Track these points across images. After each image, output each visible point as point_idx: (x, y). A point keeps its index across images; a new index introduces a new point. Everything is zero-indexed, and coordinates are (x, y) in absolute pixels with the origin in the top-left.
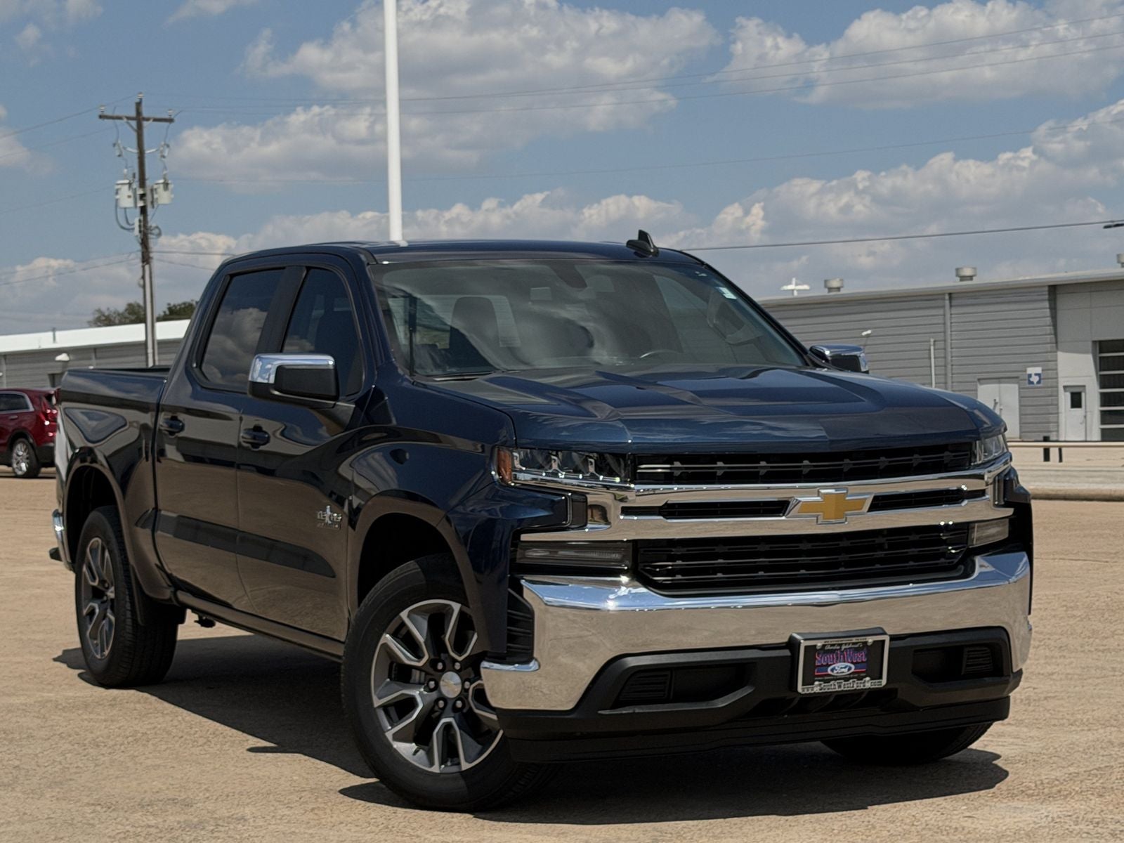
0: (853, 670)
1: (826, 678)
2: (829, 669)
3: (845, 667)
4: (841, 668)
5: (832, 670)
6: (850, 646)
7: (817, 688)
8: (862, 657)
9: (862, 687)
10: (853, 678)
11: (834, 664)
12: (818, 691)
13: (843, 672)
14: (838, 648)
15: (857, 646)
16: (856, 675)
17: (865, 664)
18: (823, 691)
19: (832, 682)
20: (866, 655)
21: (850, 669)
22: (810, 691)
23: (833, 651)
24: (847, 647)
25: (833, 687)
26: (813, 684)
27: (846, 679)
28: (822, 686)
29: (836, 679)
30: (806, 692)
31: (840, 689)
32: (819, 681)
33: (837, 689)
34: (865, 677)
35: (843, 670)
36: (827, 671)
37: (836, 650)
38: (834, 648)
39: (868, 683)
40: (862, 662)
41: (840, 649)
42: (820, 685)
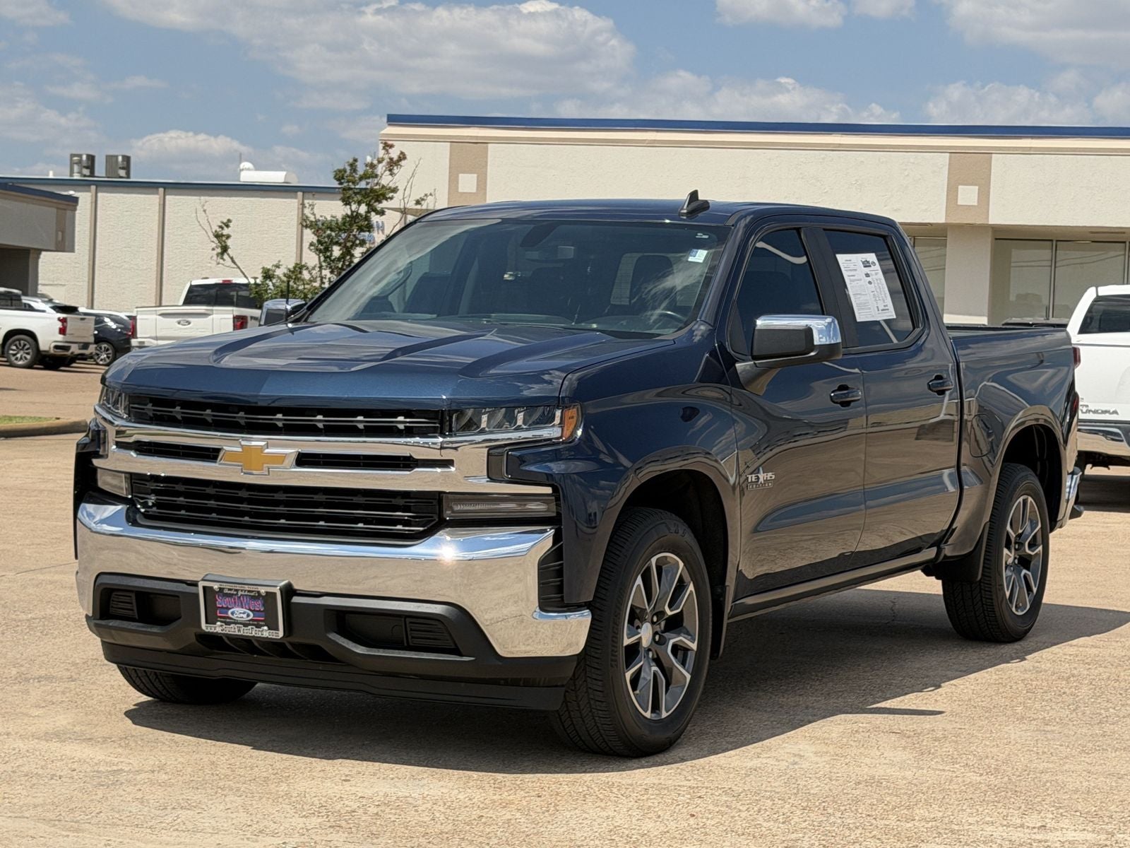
0: (250, 618)
1: (228, 620)
2: (230, 611)
3: (244, 613)
4: (240, 613)
5: (233, 613)
6: (246, 593)
7: (218, 628)
8: (259, 605)
9: (260, 635)
10: (253, 625)
11: (233, 608)
12: (220, 632)
13: (242, 617)
14: (235, 593)
15: (252, 594)
16: (256, 623)
17: (263, 613)
18: (224, 632)
19: (232, 625)
20: (263, 605)
21: (248, 615)
22: (213, 630)
23: (230, 596)
24: (243, 593)
25: (232, 630)
26: (215, 624)
27: (245, 625)
28: (224, 627)
29: (236, 622)
30: (209, 630)
31: (239, 634)
32: (221, 622)
33: (237, 633)
34: (264, 626)
35: (242, 615)
36: (227, 614)
37: (233, 594)
38: (232, 592)
39: (265, 633)
40: (259, 611)
41: (237, 594)
42: (222, 626)
